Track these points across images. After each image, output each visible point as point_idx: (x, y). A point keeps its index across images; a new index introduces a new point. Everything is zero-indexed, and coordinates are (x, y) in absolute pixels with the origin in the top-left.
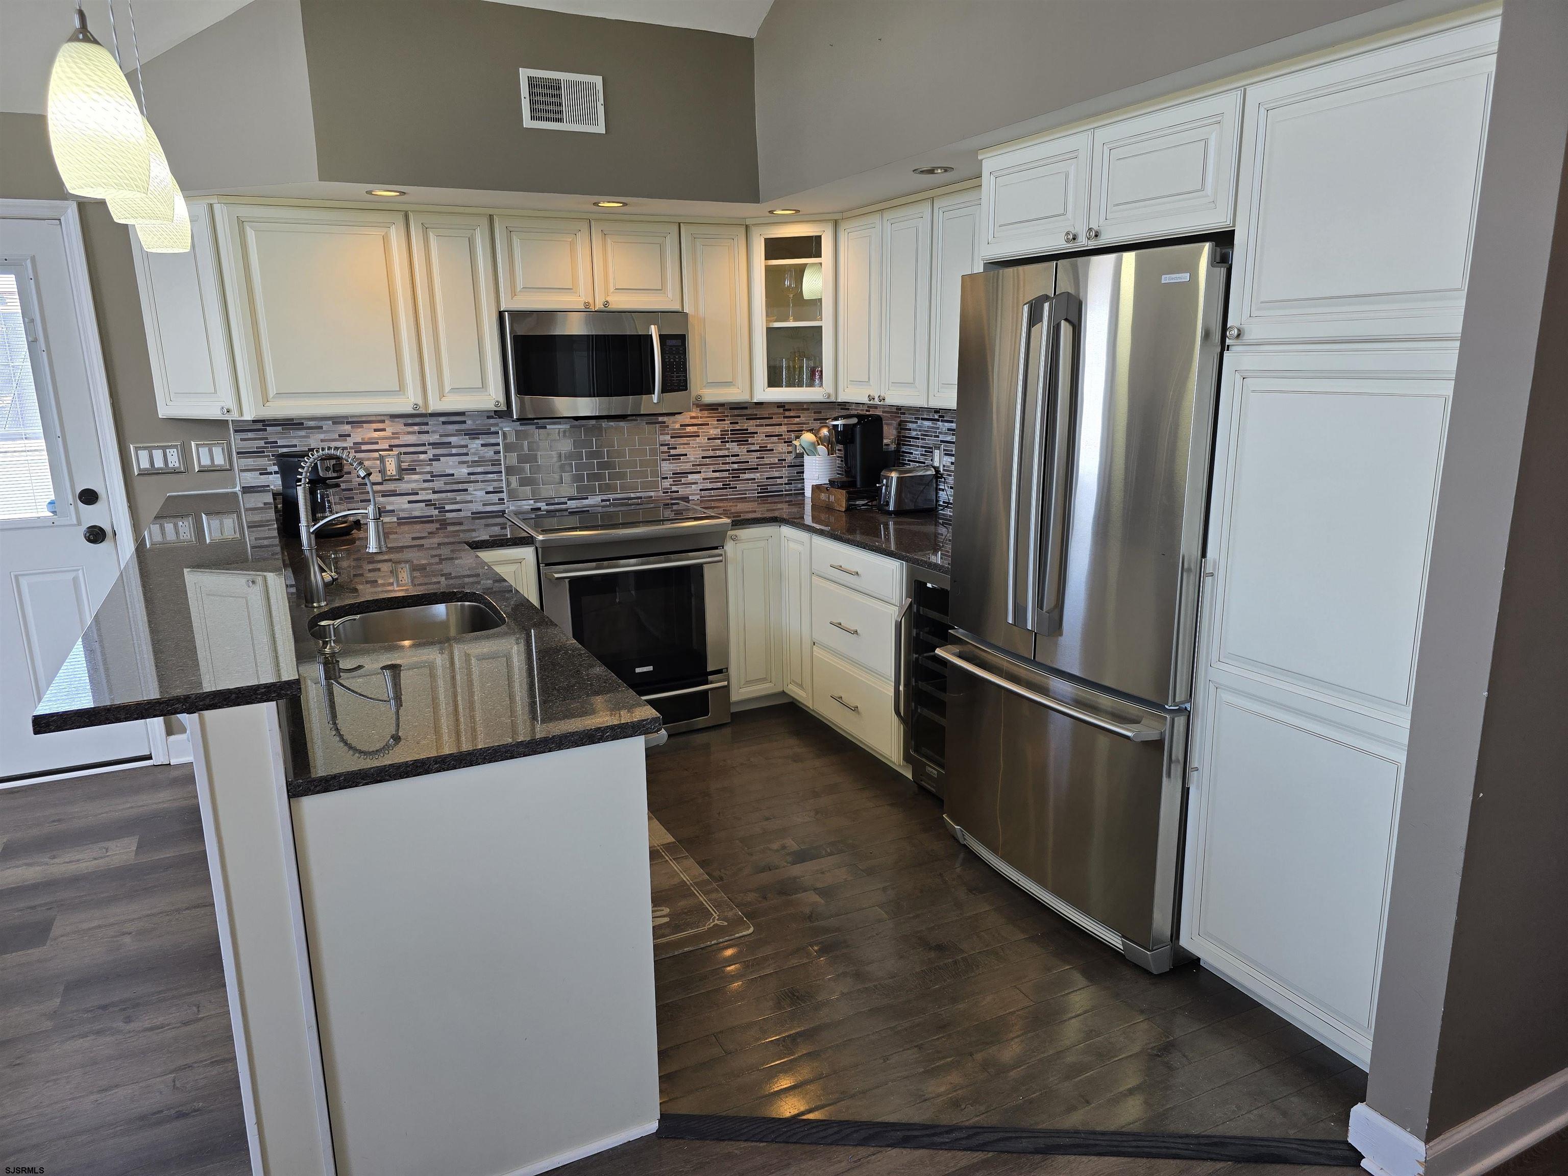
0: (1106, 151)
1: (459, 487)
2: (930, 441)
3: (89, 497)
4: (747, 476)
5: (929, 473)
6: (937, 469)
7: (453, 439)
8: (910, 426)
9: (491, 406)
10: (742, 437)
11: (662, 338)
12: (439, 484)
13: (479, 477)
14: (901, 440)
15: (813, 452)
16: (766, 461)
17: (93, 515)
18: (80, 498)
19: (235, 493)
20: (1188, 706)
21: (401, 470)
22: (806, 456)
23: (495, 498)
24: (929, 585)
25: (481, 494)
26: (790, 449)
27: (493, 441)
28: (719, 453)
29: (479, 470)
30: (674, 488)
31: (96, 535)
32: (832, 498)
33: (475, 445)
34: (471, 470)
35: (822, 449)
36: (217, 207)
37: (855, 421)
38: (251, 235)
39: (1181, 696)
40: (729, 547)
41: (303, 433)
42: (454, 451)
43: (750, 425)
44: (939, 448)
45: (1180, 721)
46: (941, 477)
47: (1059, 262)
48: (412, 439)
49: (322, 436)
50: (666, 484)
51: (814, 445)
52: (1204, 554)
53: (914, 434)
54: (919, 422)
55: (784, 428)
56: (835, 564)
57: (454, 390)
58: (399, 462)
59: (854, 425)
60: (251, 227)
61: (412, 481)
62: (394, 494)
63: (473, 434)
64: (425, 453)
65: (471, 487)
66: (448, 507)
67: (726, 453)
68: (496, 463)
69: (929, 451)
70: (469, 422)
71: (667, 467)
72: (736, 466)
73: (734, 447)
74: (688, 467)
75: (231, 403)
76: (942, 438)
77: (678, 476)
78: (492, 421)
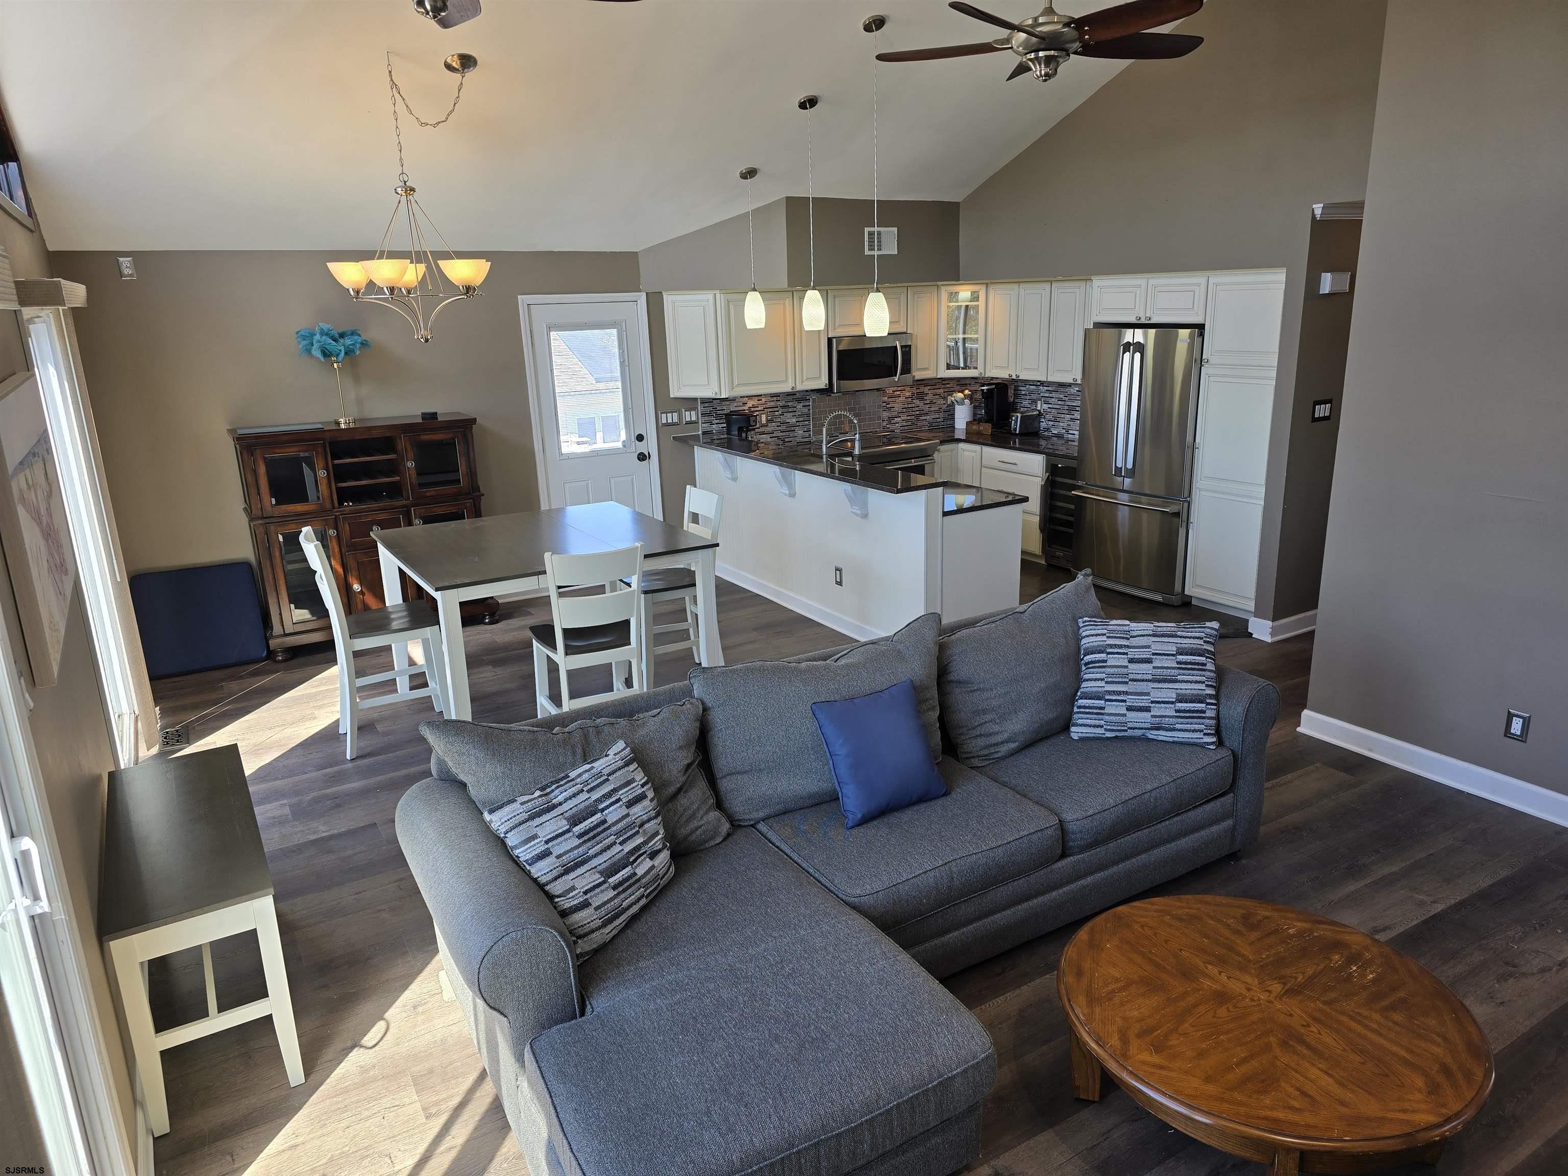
0: (1153, 288)
1: (791, 428)
2: (1034, 397)
3: (640, 438)
4: (923, 418)
5: (1035, 413)
6: (1039, 411)
7: (790, 404)
8: (1021, 388)
9: (823, 386)
10: (921, 396)
11: (902, 347)
12: (783, 428)
13: (801, 424)
14: (1016, 395)
15: (961, 403)
16: (932, 409)
17: (642, 447)
18: (637, 439)
19: (699, 435)
20: (1188, 499)
21: (768, 421)
22: (957, 407)
23: (807, 434)
24: (1060, 466)
25: (801, 432)
26: (944, 402)
27: (807, 404)
28: (910, 406)
29: (801, 419)
30: (888, 426)
31: (642, 457)
32: (981, 428)
33: (800, 406)
34: (797, 419)
35: (967, 401)
36: (718, 296)
37: (994, 386)
38: (732, 307)
39: (1186, 495)
40: (936, 455)
41: (728, 403)
42: (790, 410)
43: (926, 390)
44: (1041, 400)
45: (1186, 505)
46: (1042, 415)
47: (1136, 330)
48: (772, 404)
49: (736, 405)
50: (884, 424)
51: (963, 399)
52: (1195, 441)
53: (1023, 393)
54: (1027, 386)
55: (942, 391)
56: (1002, 460)
57: (808, 379)
58: (767, 416)
59: (993, 389)
60: (732, 304)
61: (772, 427)
62: (763, 433)
63: (799, 401)
64: (778, 411)
65: (797, 429)
66: (786, 440)
67: (913, 405)
68: (808, 415)
69: (1034, 402)
70: (798, 395)
71: (885, 415)
72: (918, 413)
73: (917, 402)
74: (894, 414)
75: (717, 390)
76: (1042, 395)
77: (890, 419)
78: (808, 393)
